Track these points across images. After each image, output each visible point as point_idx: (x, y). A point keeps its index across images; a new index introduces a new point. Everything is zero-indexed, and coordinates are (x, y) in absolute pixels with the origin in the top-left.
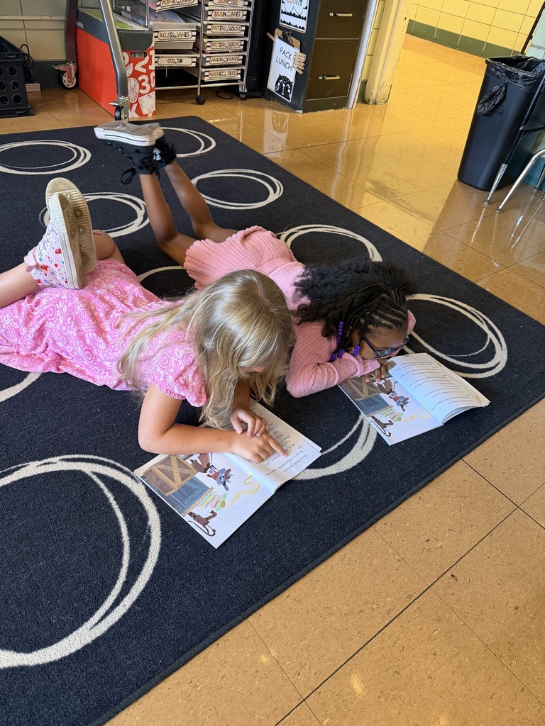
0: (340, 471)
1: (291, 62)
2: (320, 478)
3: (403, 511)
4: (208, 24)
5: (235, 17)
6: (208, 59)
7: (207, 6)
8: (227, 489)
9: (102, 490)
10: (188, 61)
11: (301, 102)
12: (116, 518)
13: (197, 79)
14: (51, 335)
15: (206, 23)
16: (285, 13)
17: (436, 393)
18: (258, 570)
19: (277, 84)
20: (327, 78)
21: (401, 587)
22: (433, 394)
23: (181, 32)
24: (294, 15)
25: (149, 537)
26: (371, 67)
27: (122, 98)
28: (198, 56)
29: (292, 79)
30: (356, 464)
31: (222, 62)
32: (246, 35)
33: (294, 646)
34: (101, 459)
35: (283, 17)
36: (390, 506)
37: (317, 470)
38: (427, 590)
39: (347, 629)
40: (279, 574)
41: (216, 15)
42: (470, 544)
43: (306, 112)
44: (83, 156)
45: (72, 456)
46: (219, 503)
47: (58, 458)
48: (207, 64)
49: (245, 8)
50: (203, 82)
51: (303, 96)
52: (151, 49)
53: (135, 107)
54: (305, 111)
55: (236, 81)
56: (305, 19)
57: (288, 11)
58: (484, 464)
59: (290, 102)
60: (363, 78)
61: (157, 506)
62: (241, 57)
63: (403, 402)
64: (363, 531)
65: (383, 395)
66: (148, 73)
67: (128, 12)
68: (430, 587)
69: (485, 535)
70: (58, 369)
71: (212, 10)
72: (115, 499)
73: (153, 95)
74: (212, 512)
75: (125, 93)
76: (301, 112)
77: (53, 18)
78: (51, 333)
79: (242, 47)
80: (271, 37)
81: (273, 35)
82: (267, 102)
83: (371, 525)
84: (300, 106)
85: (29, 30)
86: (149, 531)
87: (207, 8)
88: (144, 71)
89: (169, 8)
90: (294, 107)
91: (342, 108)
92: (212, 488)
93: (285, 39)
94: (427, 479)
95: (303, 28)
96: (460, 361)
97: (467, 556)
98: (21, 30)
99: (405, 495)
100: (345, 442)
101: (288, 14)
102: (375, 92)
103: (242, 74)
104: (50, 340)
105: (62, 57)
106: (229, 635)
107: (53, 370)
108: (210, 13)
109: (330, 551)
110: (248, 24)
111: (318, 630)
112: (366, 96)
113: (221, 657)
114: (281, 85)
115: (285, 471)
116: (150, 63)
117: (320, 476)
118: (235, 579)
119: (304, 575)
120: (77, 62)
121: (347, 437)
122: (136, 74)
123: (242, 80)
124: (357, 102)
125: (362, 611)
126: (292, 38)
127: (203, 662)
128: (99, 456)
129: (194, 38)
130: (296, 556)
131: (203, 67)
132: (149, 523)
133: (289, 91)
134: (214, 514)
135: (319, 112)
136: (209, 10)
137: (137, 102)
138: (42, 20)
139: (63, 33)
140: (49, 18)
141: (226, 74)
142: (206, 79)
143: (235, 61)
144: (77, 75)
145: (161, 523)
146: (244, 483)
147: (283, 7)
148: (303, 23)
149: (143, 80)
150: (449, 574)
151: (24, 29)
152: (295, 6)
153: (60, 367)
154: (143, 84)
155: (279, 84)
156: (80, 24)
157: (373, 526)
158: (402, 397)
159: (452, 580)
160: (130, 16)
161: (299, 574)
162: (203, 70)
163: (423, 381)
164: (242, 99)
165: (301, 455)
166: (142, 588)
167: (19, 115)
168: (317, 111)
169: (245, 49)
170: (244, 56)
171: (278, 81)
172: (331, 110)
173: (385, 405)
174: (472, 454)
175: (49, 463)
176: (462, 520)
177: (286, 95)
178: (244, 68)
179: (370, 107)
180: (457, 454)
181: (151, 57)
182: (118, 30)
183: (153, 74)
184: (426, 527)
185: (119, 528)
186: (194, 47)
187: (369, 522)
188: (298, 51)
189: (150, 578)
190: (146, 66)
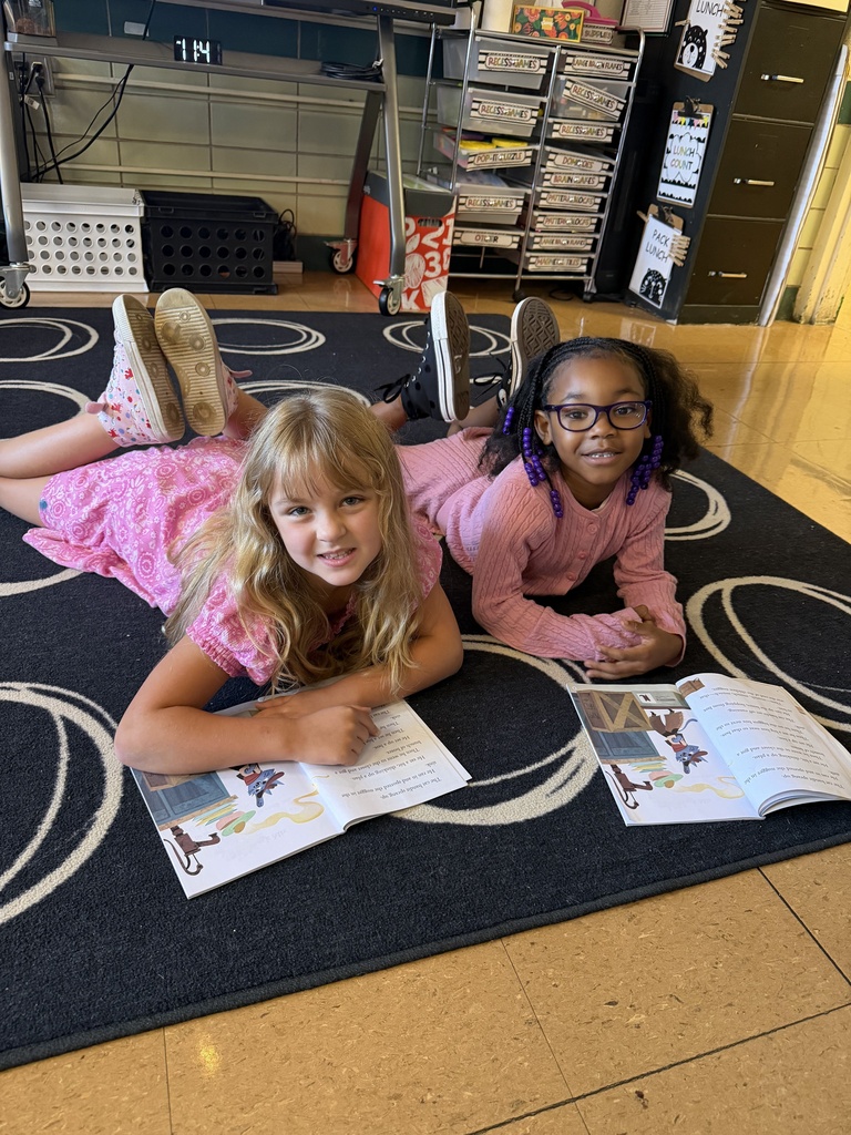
0: (484, 823)
1: (667, 250)
2: (438, 824)
3: (583, 930)
4: (543, 192)
5: (586, 184)
6: (537, 240)
7: (545, 167)
8: (260, 804)
9: (58, 745)
10: (506, 241)
11: (677, 307)
12: (51, 791)
13: (517, 267)
14: (110, 523)
15: (539, 189)
16: (666, 181)
17: (765, 752)
18: (231, 946)
19: (643, 282)
20: (724, 275)
21: (507, 1077)
22: (756, 753)
23: (502, 200)
24: (679, 184)
25: (83, 835)
26: (807, 267)
27: (395, 277)
28: (522, 234)
29: (666, 275)
30: (521, 819)
31: (559, 245)
32: (601, 210)
33: (224, 1115)
34: (88, 701)
35: (663, 188)
36: (556, 914)
37: (440, 810)
38: (565, 1103)
39: (347, 1123)
40: (267, 966)
41: (556, 180)
42: (712, 1041)
43: (683, 323)
44: (314, 339)
45: (49, 688)
46: (234, 824)
47: (28, 685)
48: (535, 247)
49: (604, 173)
50: (526, 272)
51: (680, 298)
52: (450, 217)
53: (415, 294)
54: (681, 322)
55: (581, 274)
56: (694, 187)
57: (671, 178)
58: (809, 893)
59: (660, 307)
60: (791, 282)
61: (125, 791)
62: (591, 241)
63: (690, 757)
64: (475, 943)
65: (655, 737)
66: (441, 249)
67: (434, 175)
68: (574, 1100)
69: (755, 1032)
70: (108, 572)
71: (552, 173)
72: (69, 764)
73: (444, 280)
74: (214, 836)
75: (400, 270)
76: (675, 322)
77: (335, 182)
78: (110, 519)
79: (593, 227)
80: (643, 216)
81: (646, 213)
82: (626, 309)
83: (499, 937)
84: (675, 313)
85: (302, 195)
86: (89, 826)
87: (543, 170)
88: (436, 245)
89: (486, 167)
90: (664, 315)
91: (748, 323)
92: (235, 797)
93: (662, 218)
94: (661, 885)
95: (690, 201)
96: (824, 696)
97: (692, 1065)
98: (292, 194)
99: (599, 902)
100: (519, 777)
101: (670, 183)
102: (811, 305)
103: (589, 265)
104: (108, 530)
105: (338, 230)
106: (111, 1049)
107: (99, 571)
108: (547, 176)
109: (387, 959)
110: (605, 195)
111: (286, 1102)
112: (796, 312)
113: (73, 1082)
114: (650, 283)
115: (384, 797)
116: (445, 235)
117: (441, 821)
118: (181, 950)
119: (313, 987)
120: (357, 240)
121: (528, 770)
122: (422, 249)
123: (588, 272)
124: (776, 319)
125: (397, 1097)
126: (673, 216)
127: (36, 1080)
128: (87, 697)
129: (520, 210)
130: (317, 945)
131: (528, 250)
132: (97, 814)
133: (660, 292)
134: (215, 839)
135: (706, 326)
136: (547, 173)
137: (420, 288)
138: (320, 184)
139: (345, 201)
140: (330, 181)
141: (563, 263)
142: (531, 268)
143: (579, 246)
144: (355, 255)
145: (115, 820)
146: (296, 801)
147: (664, 174)
148: (691, 194)
149: (432, 259)
150: (632, 1089)
151: (296, 194)
152: (681, 170)
153: (111, 568)
154: (431, 264)
155: (646, 283)
156: (367, 189)
157: (505, 940)
158: (693, 748)
159: (636, 1104)
160: (435, 180)
161: (306, 980)
162: (528, 254)
163: (745, 725)
164: (586, 301)
165: (429, 777)
166: (18, 913)
167: (257, 293)
168: (703, 323)
169: (597, 230)
170: (595, 241)
171: (645, 278)
172: (728, 326)
173: (650, 752)
174: (787, 865)
175: (9, 689)
176: (710, 987)
177: (656, 298)
178: (593, 256)
179: (801, 327)
180: (751, 856)
181: (447, 228)
182: (404, 189)
183: (448, 251)
184: (622, 975)
185: (46, 807)
186: (518, 222)
187: (495, 929)
188: (678, 233)
189: (42, 900)
190: (439, 240)
